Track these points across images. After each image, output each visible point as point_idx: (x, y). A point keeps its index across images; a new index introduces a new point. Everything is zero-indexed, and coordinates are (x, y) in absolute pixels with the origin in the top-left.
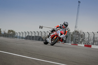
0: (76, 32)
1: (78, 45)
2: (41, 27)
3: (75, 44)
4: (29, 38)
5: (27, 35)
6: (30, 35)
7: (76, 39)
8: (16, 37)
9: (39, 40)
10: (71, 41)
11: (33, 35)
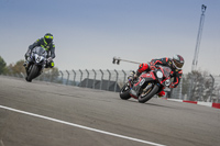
0: (196, 75)
1: (199, 103)
2: (116, 61)
3: (192, 100)
4: (88, 84)
5: (85, 77)
6: (91, 77)
7: (194, 91)
8: (60, 82)
9: (111, 89)
10: (183, 93)
11: (99, 78)
